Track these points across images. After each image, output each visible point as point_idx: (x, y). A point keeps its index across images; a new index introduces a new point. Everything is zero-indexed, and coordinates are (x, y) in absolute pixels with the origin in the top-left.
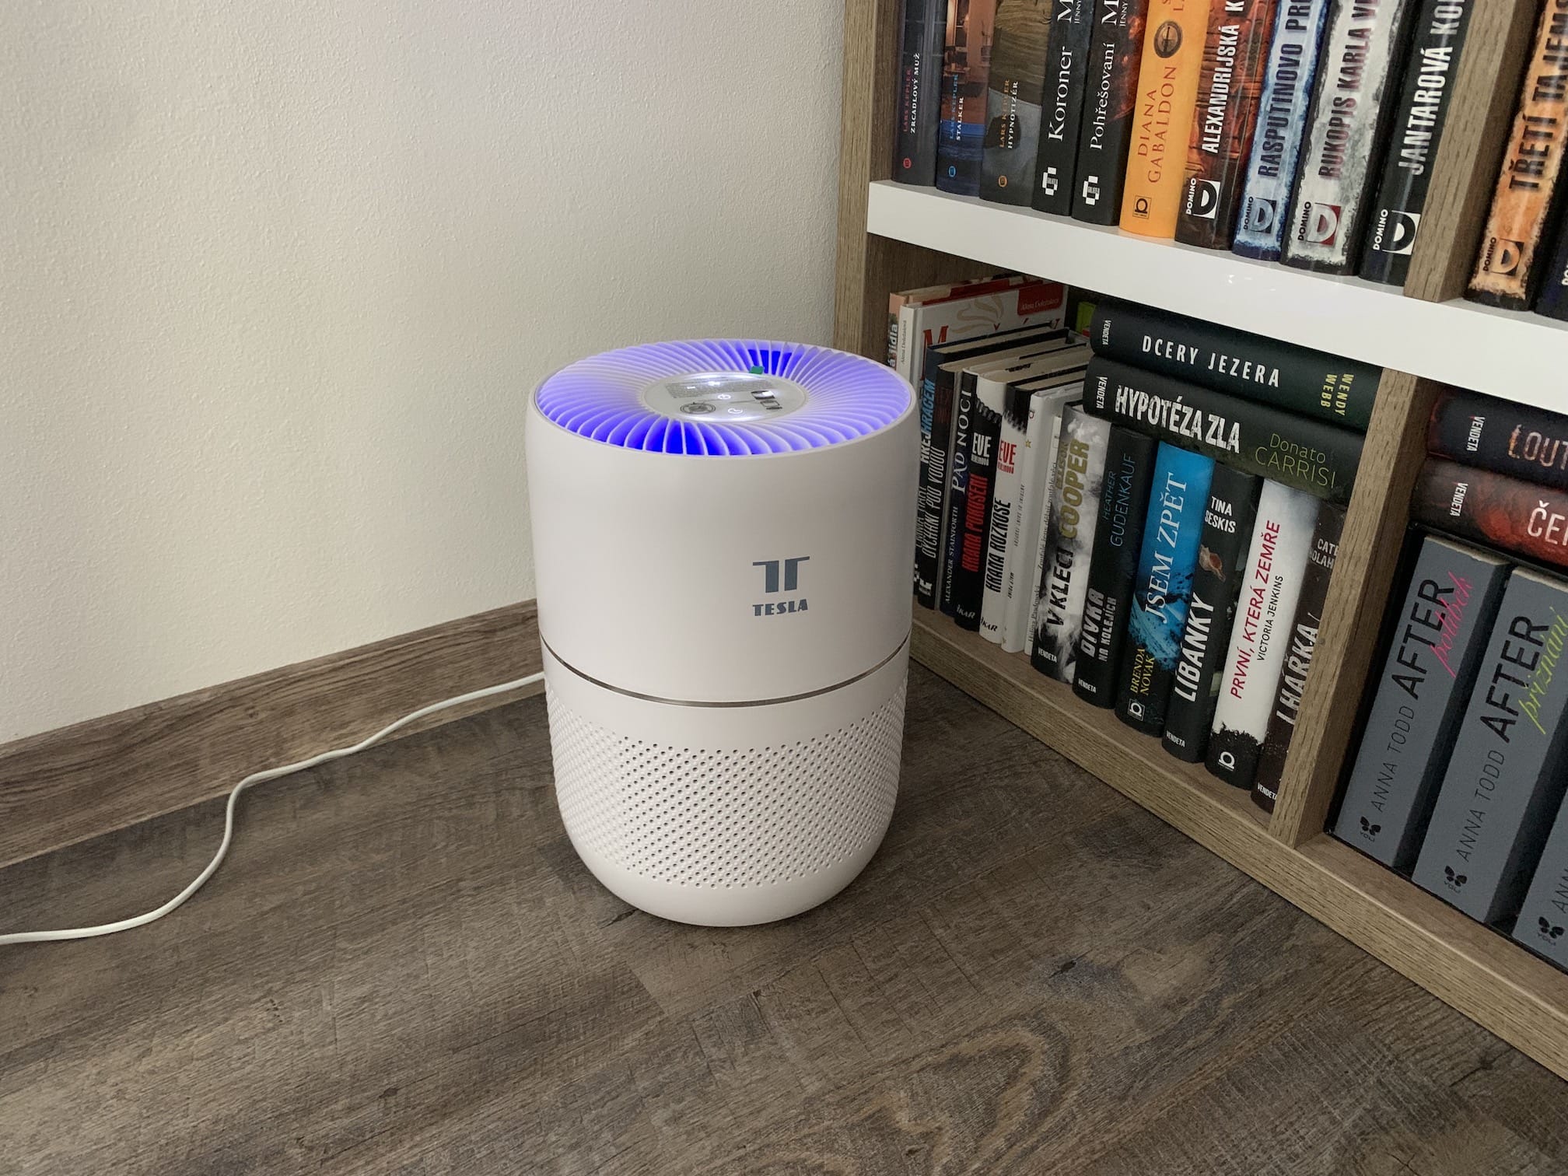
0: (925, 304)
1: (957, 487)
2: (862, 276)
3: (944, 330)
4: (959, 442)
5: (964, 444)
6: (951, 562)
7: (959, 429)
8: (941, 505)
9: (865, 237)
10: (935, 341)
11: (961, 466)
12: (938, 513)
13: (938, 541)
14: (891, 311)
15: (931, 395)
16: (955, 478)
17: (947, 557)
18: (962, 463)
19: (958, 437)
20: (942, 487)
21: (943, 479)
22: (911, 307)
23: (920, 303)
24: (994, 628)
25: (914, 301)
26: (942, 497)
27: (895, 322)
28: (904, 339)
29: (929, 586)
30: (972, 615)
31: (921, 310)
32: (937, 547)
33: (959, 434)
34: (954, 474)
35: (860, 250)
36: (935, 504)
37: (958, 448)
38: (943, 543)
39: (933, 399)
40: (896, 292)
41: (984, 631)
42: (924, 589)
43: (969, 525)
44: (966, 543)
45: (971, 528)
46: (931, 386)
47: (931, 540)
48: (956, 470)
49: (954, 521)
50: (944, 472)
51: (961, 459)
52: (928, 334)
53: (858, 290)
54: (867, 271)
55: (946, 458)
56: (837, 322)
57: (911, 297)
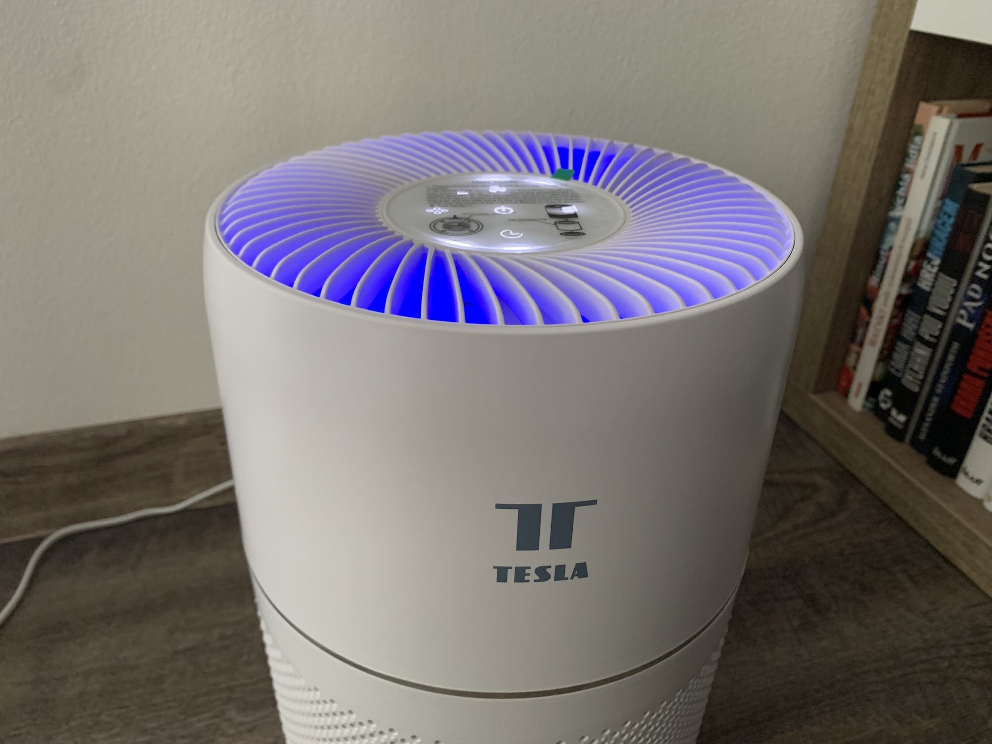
0: (960, 116)
1: (964, 323)
2: (892, 80)
3: (977, 148)
4: (979, 273)
5: (985, 277)
6: (936, 400)
7: (981, 259)
8: (938, 338)
9: (906, 36)
10: (966, 158)
11: (973, 300)
12: (933, 346)
13: (926, 375)
14: (918, 120)
15: (950, 217)
16: (963, 312)
17: (932, 393)
18: (977, 296)
19: (977, 268)
20: (943, 319)
21: (948, 311)
22: (947, 117)
23: (954, 115)
24: (979, 482)
25: (949, 112)
26: (942, 330)
27: (920, 132)
28: (930, 153)
29: (902, 418)
30: (951, 461)
31: (957, 122)
32: (923, 381)
33: (981, 264)
34: (964, 308)
35: (897, 48)
36: (931, 336)
37: (974, 279)
38: (930, 378)
39: (951, 221)
40: (927, 100)
41: (962, 481)
42: (895, 420)
43: (972, 366)
44: (963, 385)
45: (975, 370)
46: (952, 207)
47: (916, 372)
48: (968, 304)
49: (951, 358)
50: (951, 304)
51: (975, 291)
52: (959, 150)
53: (884, 95)
54: (901, 72)
55: (957, 288)
56: (850, 130)
57: (945, 109)
